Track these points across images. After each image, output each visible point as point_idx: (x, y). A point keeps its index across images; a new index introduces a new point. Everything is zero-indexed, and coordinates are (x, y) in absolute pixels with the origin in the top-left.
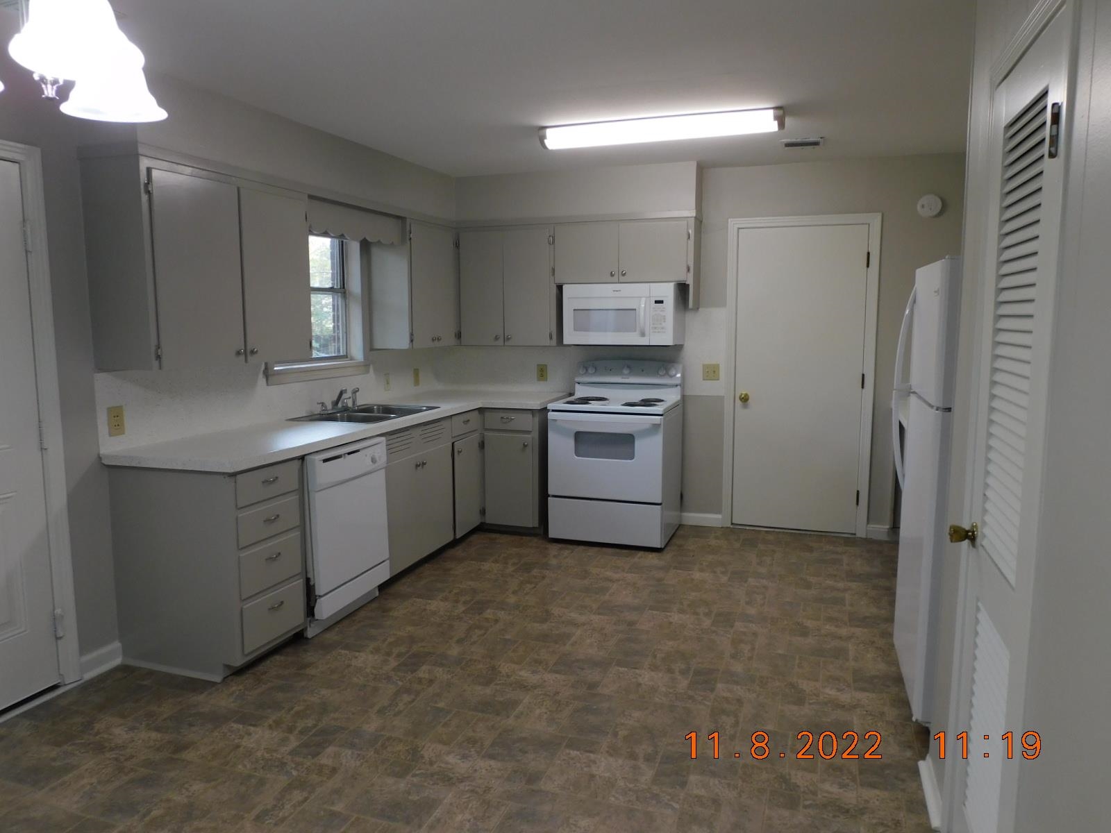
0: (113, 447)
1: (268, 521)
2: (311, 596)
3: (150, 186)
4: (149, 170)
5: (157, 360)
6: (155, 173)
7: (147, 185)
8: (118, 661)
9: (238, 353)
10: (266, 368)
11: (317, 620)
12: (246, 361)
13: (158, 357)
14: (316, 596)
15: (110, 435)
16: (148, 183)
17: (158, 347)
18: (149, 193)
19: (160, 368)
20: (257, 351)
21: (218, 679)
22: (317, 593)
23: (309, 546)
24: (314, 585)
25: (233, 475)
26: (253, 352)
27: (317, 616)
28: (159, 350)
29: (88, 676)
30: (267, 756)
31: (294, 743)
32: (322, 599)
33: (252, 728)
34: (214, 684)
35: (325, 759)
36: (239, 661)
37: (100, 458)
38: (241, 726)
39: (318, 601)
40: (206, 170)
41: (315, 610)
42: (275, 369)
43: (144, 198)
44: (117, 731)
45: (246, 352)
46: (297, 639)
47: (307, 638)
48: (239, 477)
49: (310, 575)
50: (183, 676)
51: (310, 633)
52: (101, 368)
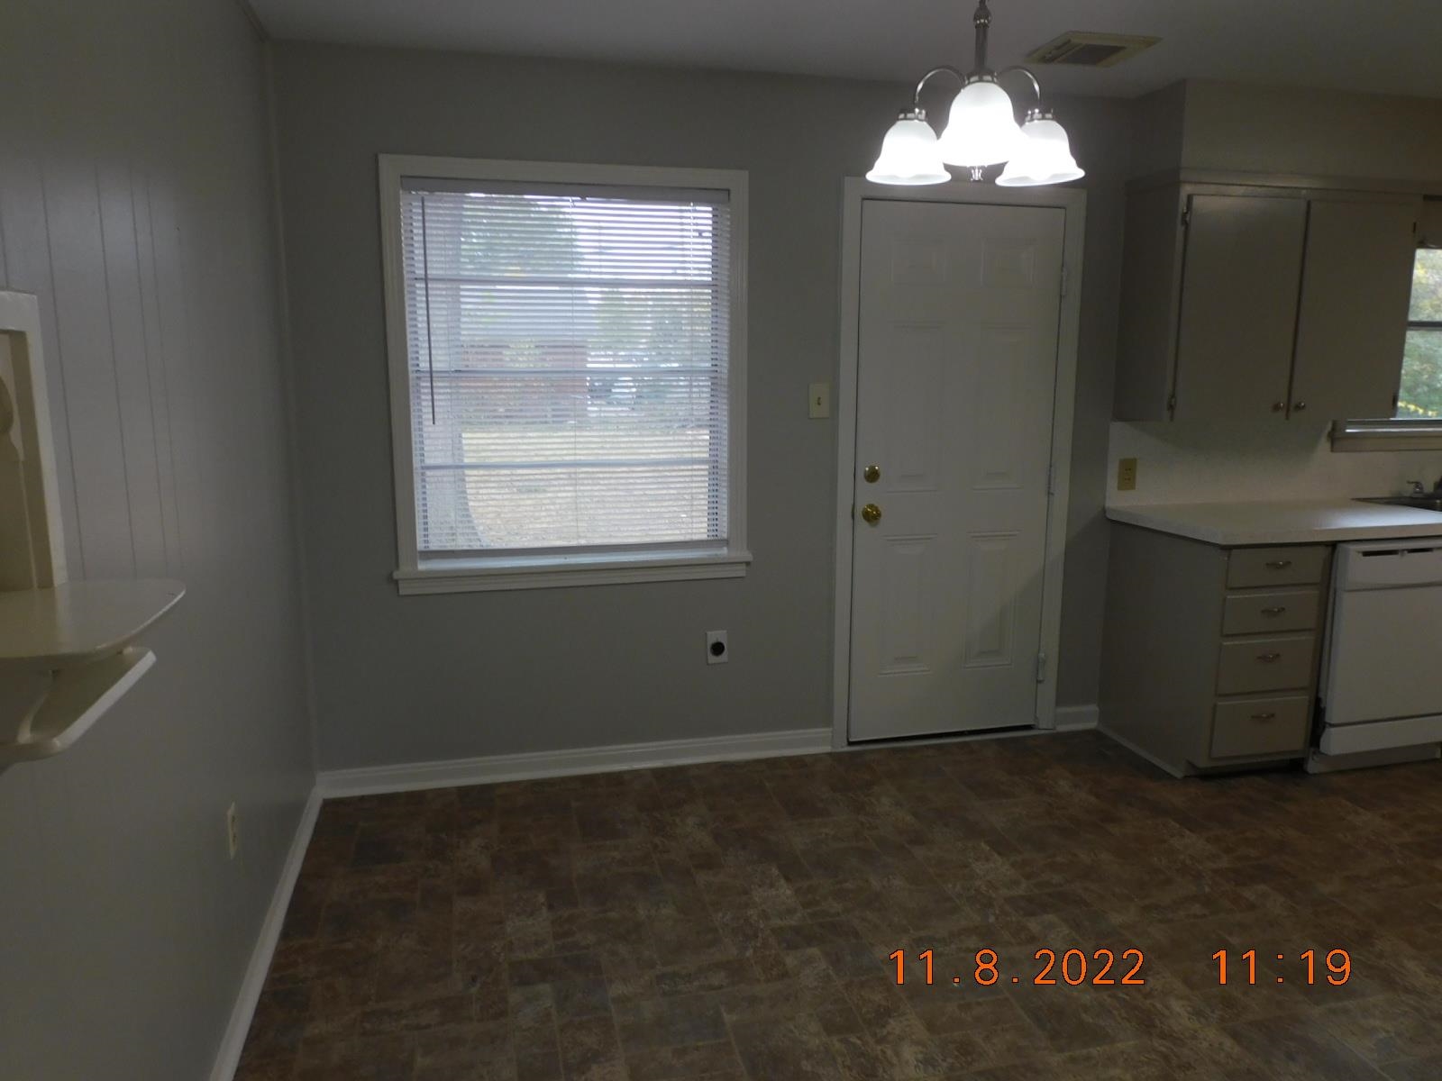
0: (1119, 502)
1: (1268, 613)
2: (1318, 722)
3: (1188, 216)
4: (1190, 198)
5: (1168, 409)
6: (1197, 201)
7: (1184, 215)
8: (1092, 725)
9: (1276, 408)
10: (1334, 429)
11: (1323, 754)
12: (1287, 417)
13: (1171, 407)
14: (1325, 723)
15: (1120, 488)
16: (1187, 213)
17: (1173, 396)
18: (1186, 224)
19: (1172, 418)
20: (1304, 406)
21: (1179, 774)
22: (1327, 719)
23: (1325, 657)
24: (1325, 708)
25: (1228, 549)
26: (1298, 407)
27: (1323, 748)
28: (1173, 400)
29: (1062, 728)
30: (1188, 862)
31: (1224, 863)
32: (1333, 729)
33: (1188, 832)
34: (1170, 777)
35: (1249, 894)
36: (1203, 763)
37: (1104, 510)
38: (1178, 826)
39: (1327, 730)
40: (1264, 186)
41: (1322, 739)
42: (1348, 431)
43: (1180, 229)
44: (1062, 783)
45: (1291, 407)
46: (1293, 768)
47: (1307, 773)
48: (1234, 551)
49: (1322, 695)
50: (1146, 760)
51: (1313, 766)
52: (1119, 416)
